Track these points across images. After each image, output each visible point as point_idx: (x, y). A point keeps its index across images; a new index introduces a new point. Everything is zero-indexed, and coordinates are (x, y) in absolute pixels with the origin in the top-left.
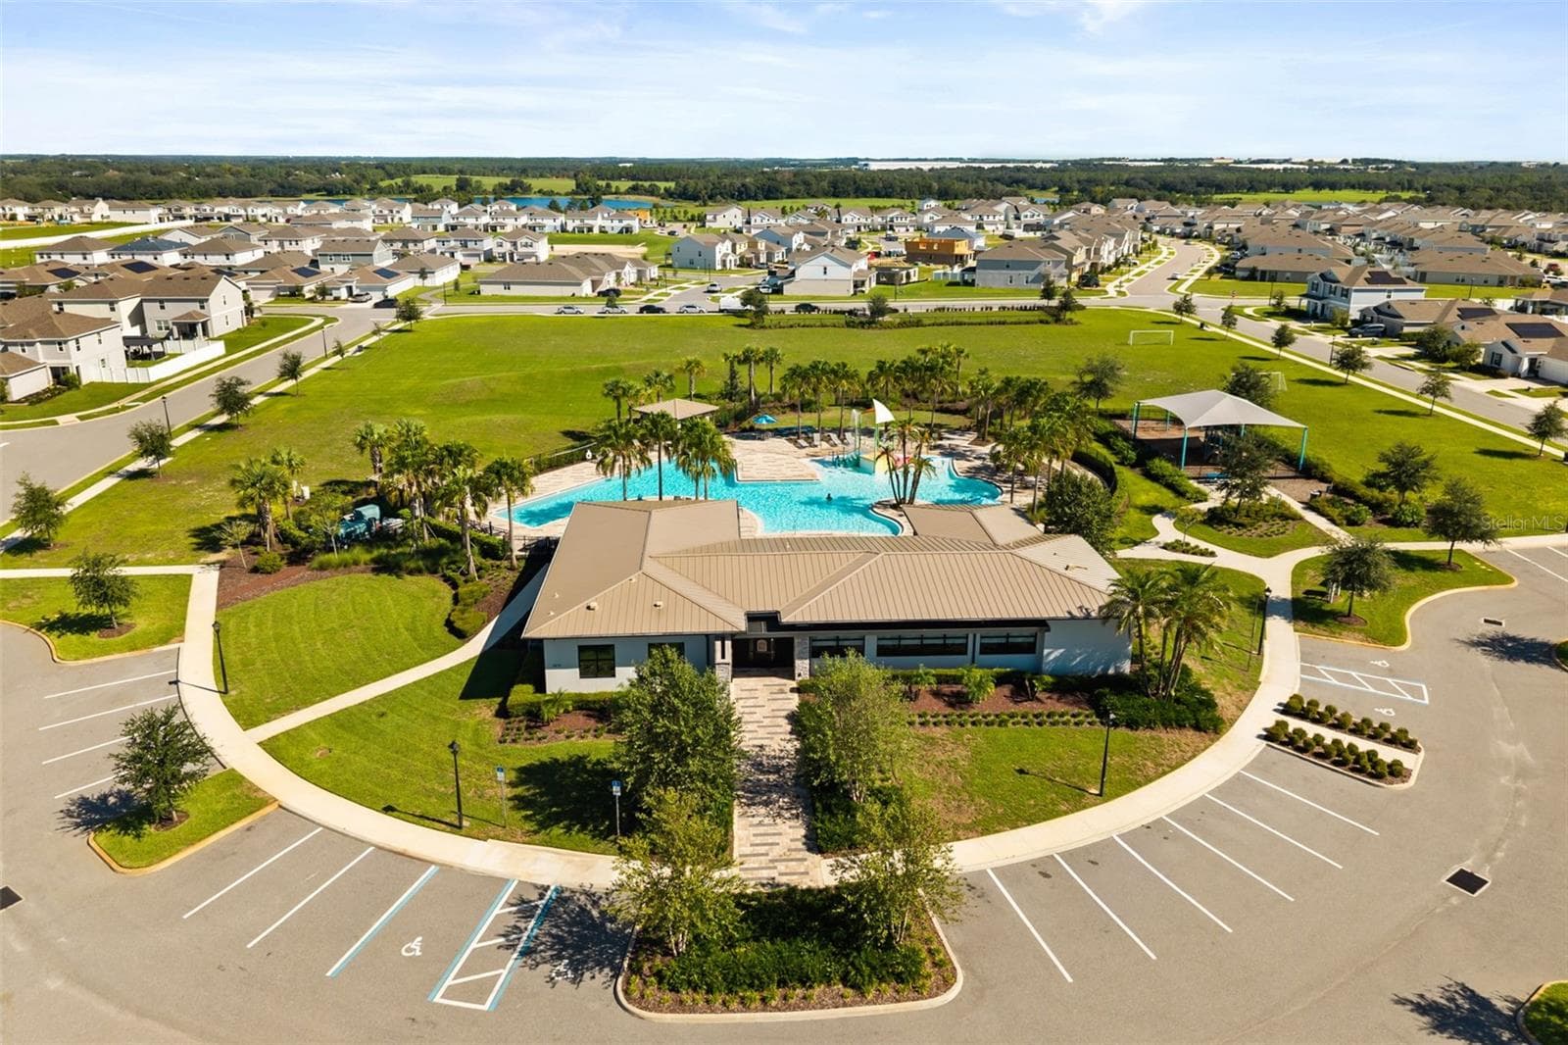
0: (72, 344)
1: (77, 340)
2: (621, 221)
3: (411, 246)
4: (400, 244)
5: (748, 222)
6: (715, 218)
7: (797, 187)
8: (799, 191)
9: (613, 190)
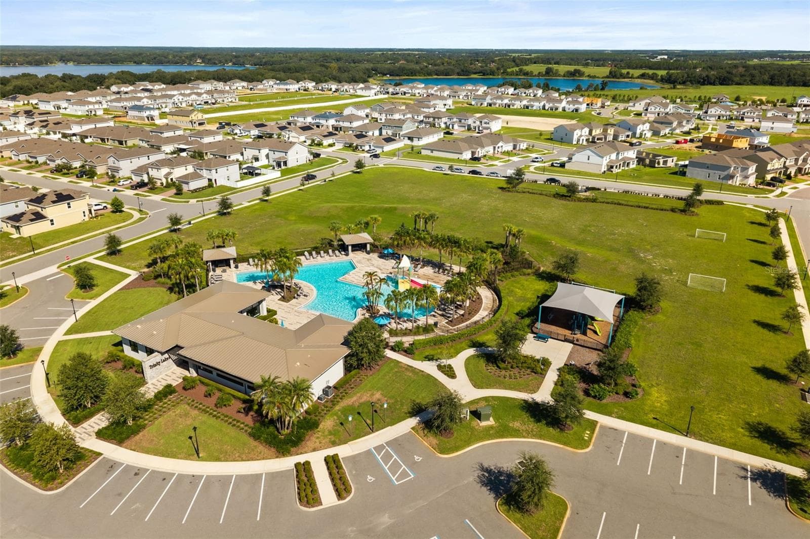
0: (214, 171)
1: (216, 170)
2: (574, 105)
3: (436, 120)
4: (432, 119)
5: (647, 110)
6: (634, 105)
7: (745, 78)
8: (745, 81)
9: (630, 76)
